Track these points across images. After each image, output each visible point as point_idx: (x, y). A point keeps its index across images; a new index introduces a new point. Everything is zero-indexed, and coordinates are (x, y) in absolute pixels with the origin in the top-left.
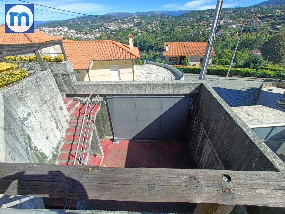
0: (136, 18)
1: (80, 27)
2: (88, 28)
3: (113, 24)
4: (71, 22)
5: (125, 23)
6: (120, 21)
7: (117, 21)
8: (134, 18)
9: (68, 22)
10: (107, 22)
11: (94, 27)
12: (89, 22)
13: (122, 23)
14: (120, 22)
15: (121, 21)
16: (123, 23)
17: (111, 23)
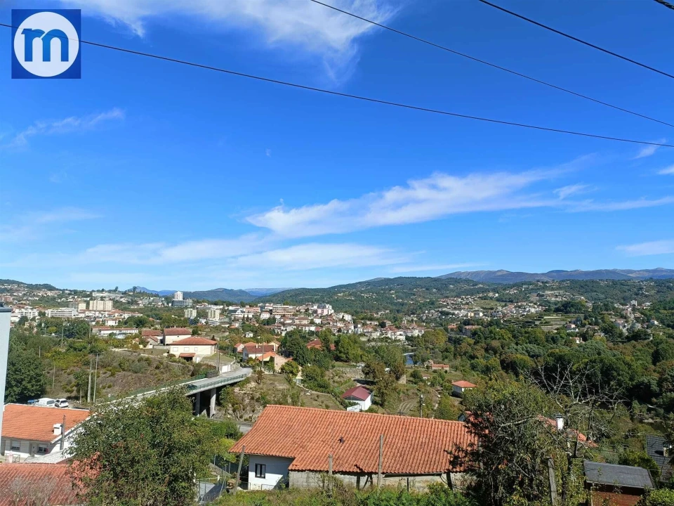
0: (553, 289)
1: (363, 307)
2: (388, 311)
3: (467, 304)
4: (342, 294)
5: (511, 302)
6: (491, 294)
7: (481, 295)
8: (545, 288)
9: (335, 293)
10: (447, 297)
11: (405, 308)
12: (392, 294)
13: (498, 300)
14: (491, 298)
15: (497, 295)
16: (503, 301)
17: (460, 300)
